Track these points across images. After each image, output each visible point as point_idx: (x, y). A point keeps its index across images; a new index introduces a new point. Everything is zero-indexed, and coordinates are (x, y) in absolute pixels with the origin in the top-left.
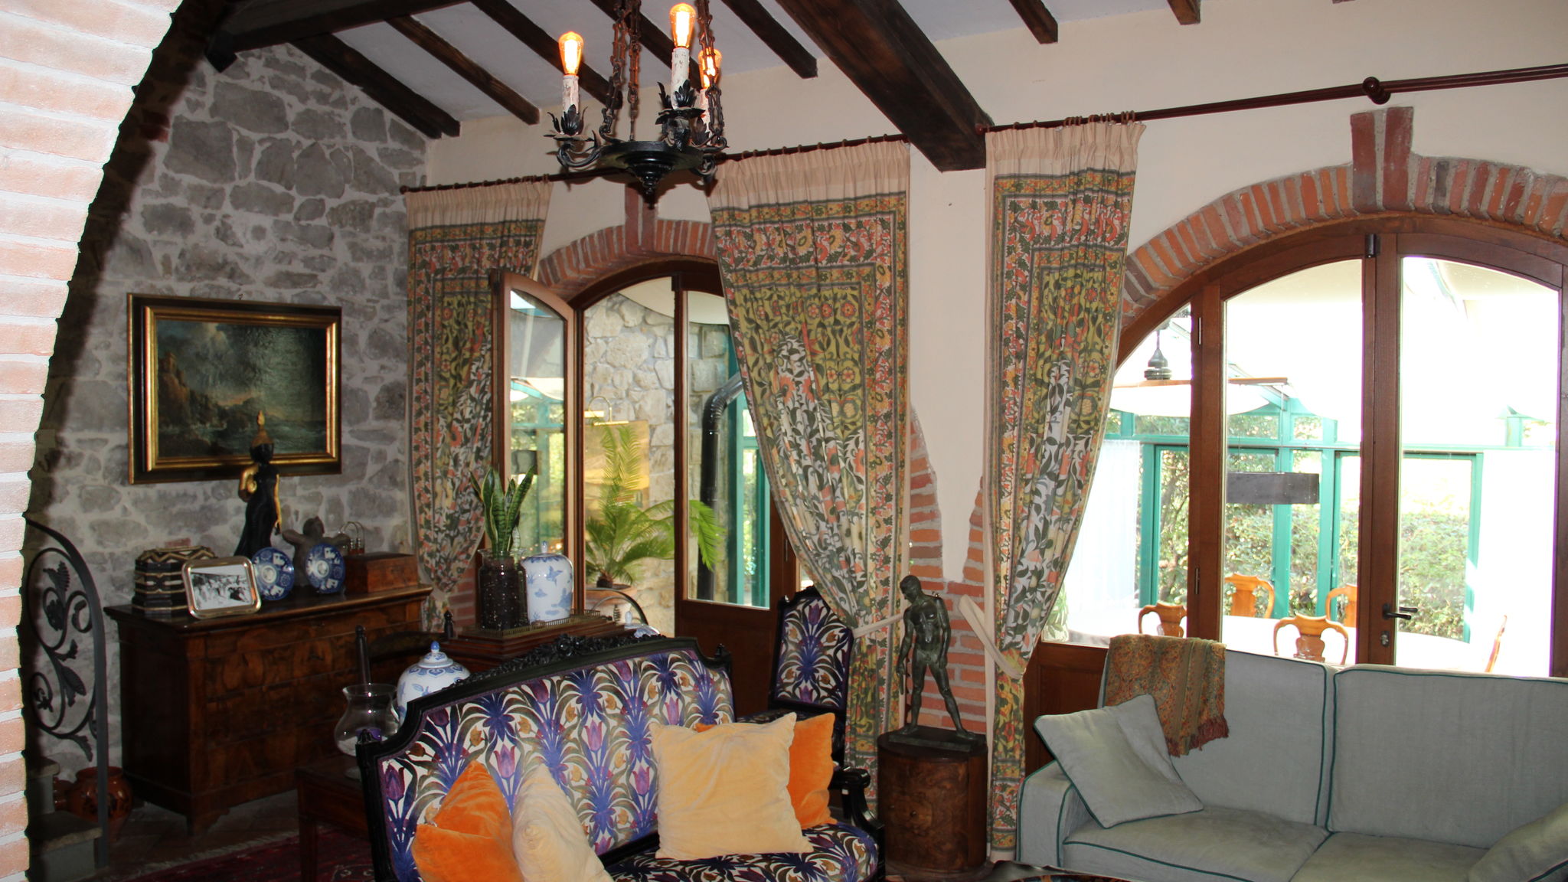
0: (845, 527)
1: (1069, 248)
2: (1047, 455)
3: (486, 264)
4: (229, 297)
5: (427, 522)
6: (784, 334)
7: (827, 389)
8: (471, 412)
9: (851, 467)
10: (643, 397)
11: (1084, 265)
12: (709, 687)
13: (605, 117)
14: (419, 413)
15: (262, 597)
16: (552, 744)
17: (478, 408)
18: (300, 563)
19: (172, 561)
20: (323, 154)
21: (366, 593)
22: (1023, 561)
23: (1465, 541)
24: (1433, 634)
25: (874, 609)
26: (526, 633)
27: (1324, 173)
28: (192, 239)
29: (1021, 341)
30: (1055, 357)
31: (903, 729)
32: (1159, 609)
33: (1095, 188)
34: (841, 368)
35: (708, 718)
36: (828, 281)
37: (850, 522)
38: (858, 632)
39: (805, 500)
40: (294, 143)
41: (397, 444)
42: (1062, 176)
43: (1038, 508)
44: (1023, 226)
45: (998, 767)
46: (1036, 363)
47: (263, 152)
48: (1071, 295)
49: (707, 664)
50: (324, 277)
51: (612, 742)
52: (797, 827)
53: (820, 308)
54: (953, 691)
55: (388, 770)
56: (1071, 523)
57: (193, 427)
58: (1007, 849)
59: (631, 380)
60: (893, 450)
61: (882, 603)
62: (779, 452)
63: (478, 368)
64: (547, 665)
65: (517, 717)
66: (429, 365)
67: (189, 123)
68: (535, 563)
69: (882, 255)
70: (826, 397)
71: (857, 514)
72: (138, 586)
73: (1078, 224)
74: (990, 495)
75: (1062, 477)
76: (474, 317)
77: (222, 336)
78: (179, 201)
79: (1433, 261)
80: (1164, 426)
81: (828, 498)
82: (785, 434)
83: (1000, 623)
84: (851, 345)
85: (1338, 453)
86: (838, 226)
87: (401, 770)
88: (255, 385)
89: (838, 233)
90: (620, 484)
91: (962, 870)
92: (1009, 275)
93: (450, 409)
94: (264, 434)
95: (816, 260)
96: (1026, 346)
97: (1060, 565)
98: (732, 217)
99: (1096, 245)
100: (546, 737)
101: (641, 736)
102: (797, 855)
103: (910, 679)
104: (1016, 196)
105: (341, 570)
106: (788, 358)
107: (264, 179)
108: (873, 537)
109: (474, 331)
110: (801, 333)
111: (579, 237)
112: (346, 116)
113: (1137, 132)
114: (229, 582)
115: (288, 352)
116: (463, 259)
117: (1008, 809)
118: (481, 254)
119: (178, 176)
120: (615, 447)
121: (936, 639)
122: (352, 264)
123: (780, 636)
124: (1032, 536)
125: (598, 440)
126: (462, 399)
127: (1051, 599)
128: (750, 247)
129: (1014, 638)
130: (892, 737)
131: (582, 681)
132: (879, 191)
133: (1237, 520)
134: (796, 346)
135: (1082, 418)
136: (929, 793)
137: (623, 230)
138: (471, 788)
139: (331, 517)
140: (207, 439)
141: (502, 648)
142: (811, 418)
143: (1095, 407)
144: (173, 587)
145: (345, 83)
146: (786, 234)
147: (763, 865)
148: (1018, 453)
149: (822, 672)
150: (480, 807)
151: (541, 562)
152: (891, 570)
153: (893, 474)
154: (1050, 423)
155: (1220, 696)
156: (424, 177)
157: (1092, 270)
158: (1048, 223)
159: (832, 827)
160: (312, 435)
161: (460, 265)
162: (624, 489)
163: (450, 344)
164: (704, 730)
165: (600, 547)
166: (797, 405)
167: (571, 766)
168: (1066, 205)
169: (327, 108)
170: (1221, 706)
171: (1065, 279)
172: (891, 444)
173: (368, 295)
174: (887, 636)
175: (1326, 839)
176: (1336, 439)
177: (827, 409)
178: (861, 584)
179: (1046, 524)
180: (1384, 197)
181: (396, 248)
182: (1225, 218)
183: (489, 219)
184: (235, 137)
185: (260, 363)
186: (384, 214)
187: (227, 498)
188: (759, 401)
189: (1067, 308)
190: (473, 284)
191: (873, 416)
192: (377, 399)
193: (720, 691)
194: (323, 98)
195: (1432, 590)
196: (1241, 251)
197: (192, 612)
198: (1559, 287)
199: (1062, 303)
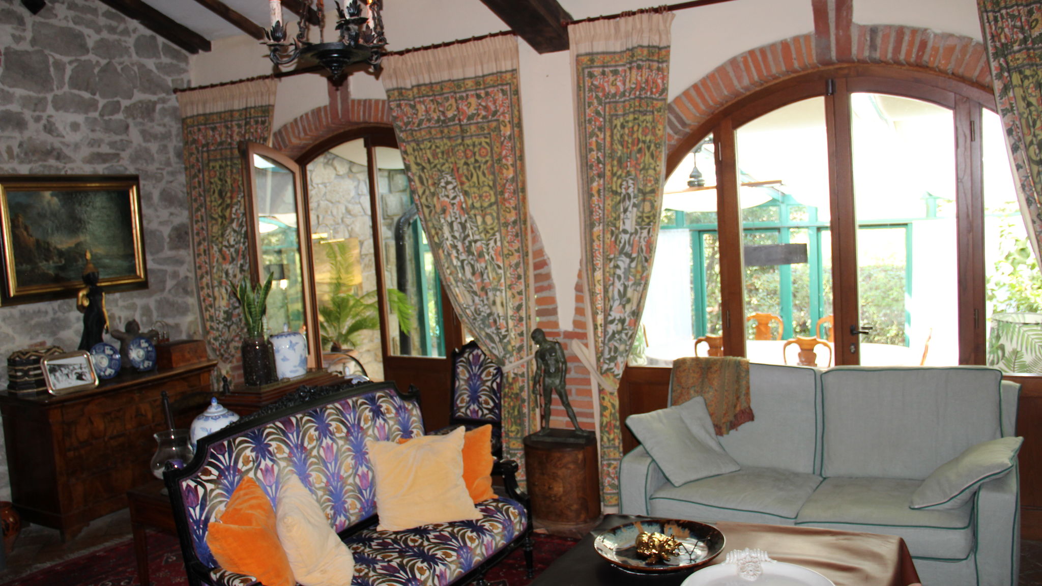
0: (491, 298)
1: (628, 101)
2: (623, 241)
3: (237, 138)
4: (58, 173)
5: (211, 317)
6: (441, 171)
7: (473, 207)
8: (234, 240)
9: (492, 258)
10: (353, 222)
11: (640, 112)
12: (405, 413)
13: (300, 28)
14: (199, 244)
15: (100, 377)
16: (300, 460)
17: (239, 237)
18: (124, 352)
19: (33, 357)
20: (116, 70)
21: (171, 368)
22: (612, 313)
23: (904, 282)
24: (887, 343)
25: (515, 353)
26: (277, 387)
27: (796, 39)
28: (27, 134)
29: (601, 166)
30: (624, 175)
31: (540, 432)
32: (708, 340)
33: (644, 59)
34: (481, 192)
35: (407, 434)
36: (468, 134)
37: (495, 295)
38: (505, 369)
39: (463, 283)
40: (94, 62)
41: (185, 266)
42: (622, 52)
43: (619, 277)
44: (597, 87)
45: (604, 452)
46: (612, 179)
47: (72, 70)
48: (632, 132)
49: (403, 398)
50: (125, 155)
51: (341, 455)
52: (471, 503)
53: (465, 152)
54: (571, 403)
55: (187, 487)
56: (642, 286)
57: (41, 264)
58: (615, 506)
59: (344, 211)
60: (520, 245)
61: (520, 349)
62: (443, 252)
63: (236, 210)
64: (292, 407)
65: (274, 444)
66: (203, 210)
67: (16, 52)
68: (280, 339)
69: (503, 113)
70: (472, 212)
71: (499, 290)
72: (11, 376)
73: (634, 83)
74: (587, 270)
75: (634, 255)
76: (231, 175)
77: (55, 200)
78: (14, 107)
79: (872, 95)
80: (705, 218)
81: (479, 280)
82: (447, 239)
83: (599, 355)
84: (487, 176)
85: (819, 229)
86: (472, 96)
87: (196, 487)
88: (82, 233)
89: (473, 101)
90: (341, 281)
91: (585, 522)
92: (590, 121)
93: (220, 239)
94: (91, 266)
95: (460, 120)
96: (604, 169)
97: (637, 314)
98: (401, 94)
99: (646, 98)
100: (295, 456)
101: (361, 450)
102: (472, 521)
103: (542, 398)
104: (591, 67)
105: (153, 354)
106: (445, 188)
107: (75, 88)
108: (511, 304)
109: (232, 185)
110: (453, 170)
111: (298, 115)
112: (130, 41)
113: (669, 19)
114: (74, 369)
115: (104, 208)
116: (220, 135)
117: (613, 479)
118: (233, 132)
119: (11, 90)
120: (336, 257)
121: (558, 370)
122: (144, 145)
123: (454, 376)
124: (616, 296)
125: (324, 253)
126: (228, 232)
127: (632, 337)
128: (414, 114)
129: (609, 365)
130: (532, 437)
131: (318, 417)
132: (499, 70)
133: (756, 278)
134: (450, 179)
135: (645, 215)
136: (560, 472)
137: (328, 108)
138: (246, 494)
139: (144, 319)
140: (51, 272)
141: (261, 398)
142: (463, 226)
143: (653, 207)
144: (36, 375)
145: (128, 19)
146: (438, 103)
147: (449, 529)
148: (604, 241)
149: (484, 397)
150: (252, 507)
151: (284, 337)
152: (525, 326)
153: (521, 261)
154: (623, 219)
155: (747, 394)
156: (189, 82)
157: (645, 115)
158: (614, 84)
159: (495, 500)
160: (125, 264)
161: (219, 140)
162: (344, 285)
163: (216, 195)
164: (404, 442)
165: (331, 325)
166: (453, 219)
167: (314, 474)
168: (625, 71)
169: (116, 37)
170: (748, 400)
171: (627, 122)
172: (518, 241)
173: (156, 165)
174: (525, 370)
175: (821, 482)
176: (817, 220)
177: (474, 220)
178: (505, 337)
179: (625, 287)
180: (837, 52)
181: (174, 132)
182: (732, 74)
183: (236, 107)
184: (51, 60)
185: (84, 217)
186: (164, 109)
187: (69, 311)
188: (428, 218)
189: (630, 141)
190: (228, 152)
191: (505, 223)
192: (170, 236)
193: (413, 415)
194: (112, 30)
195: (885, 315)
196: (743, 96)
197: (51, 392)
198: (954, 107)
199: (626, 138)
